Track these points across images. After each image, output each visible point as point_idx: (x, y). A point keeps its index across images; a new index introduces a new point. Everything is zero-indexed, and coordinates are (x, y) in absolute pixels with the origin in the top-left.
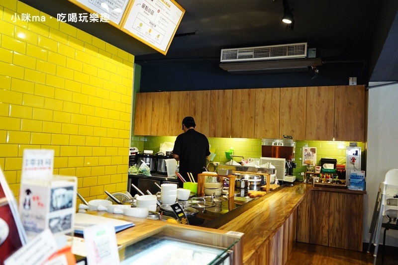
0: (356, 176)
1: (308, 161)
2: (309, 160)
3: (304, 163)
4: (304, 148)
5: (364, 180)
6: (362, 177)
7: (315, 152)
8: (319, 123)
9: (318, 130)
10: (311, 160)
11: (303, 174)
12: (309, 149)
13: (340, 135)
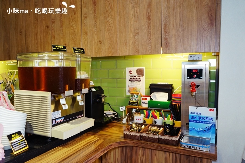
0: (200, 118)
1: (134, 89)
2: (134, 86)
3: (129, 91)
4: (128, 69)
5: (214, 126)
6: (211, 119)
7: (143, 75)
8: (137, 25)
9: (136, 37)
10: (138, 87)
11: (123, 109)
12: (134, 70)
13: (172, 42)
